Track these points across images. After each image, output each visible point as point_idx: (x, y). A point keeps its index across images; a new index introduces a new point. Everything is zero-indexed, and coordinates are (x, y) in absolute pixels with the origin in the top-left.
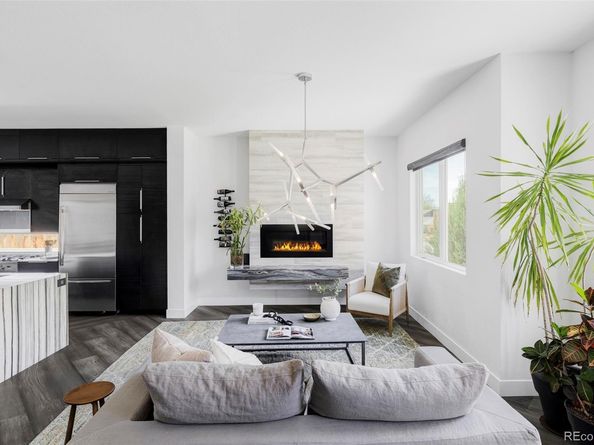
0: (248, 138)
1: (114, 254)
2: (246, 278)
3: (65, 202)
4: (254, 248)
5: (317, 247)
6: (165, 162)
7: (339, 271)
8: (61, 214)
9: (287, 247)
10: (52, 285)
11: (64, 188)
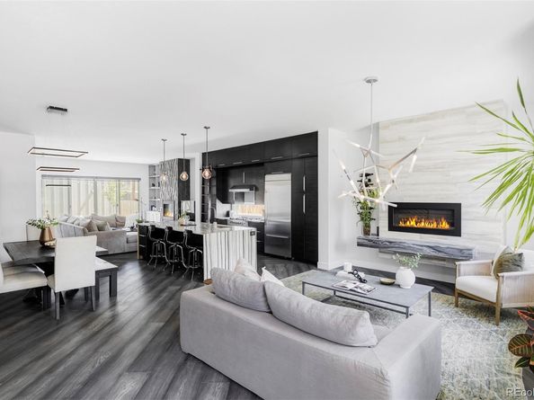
0: (378, 128)
1: (290, 221)
2: (371, 247)
3: (268, 186)
4: (383, 222)
5: (445, 225)
6: (317, 156)
7: (461, 250)
8: (266, 194)
9: (412, 223)
10: (247, 235)
11: (268, 177)
